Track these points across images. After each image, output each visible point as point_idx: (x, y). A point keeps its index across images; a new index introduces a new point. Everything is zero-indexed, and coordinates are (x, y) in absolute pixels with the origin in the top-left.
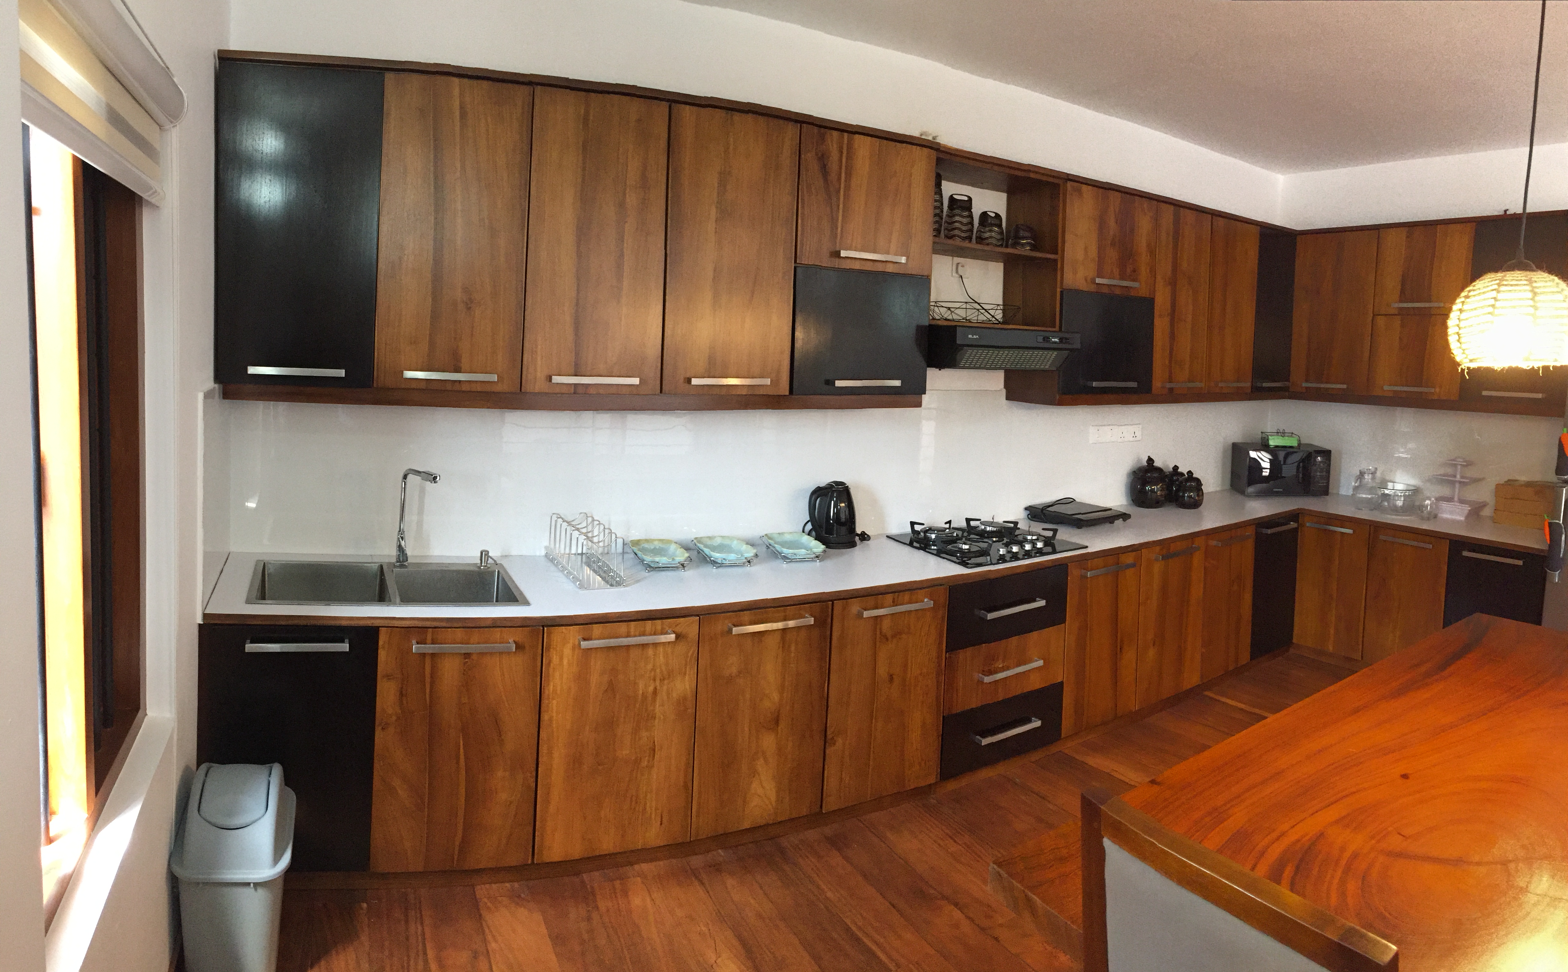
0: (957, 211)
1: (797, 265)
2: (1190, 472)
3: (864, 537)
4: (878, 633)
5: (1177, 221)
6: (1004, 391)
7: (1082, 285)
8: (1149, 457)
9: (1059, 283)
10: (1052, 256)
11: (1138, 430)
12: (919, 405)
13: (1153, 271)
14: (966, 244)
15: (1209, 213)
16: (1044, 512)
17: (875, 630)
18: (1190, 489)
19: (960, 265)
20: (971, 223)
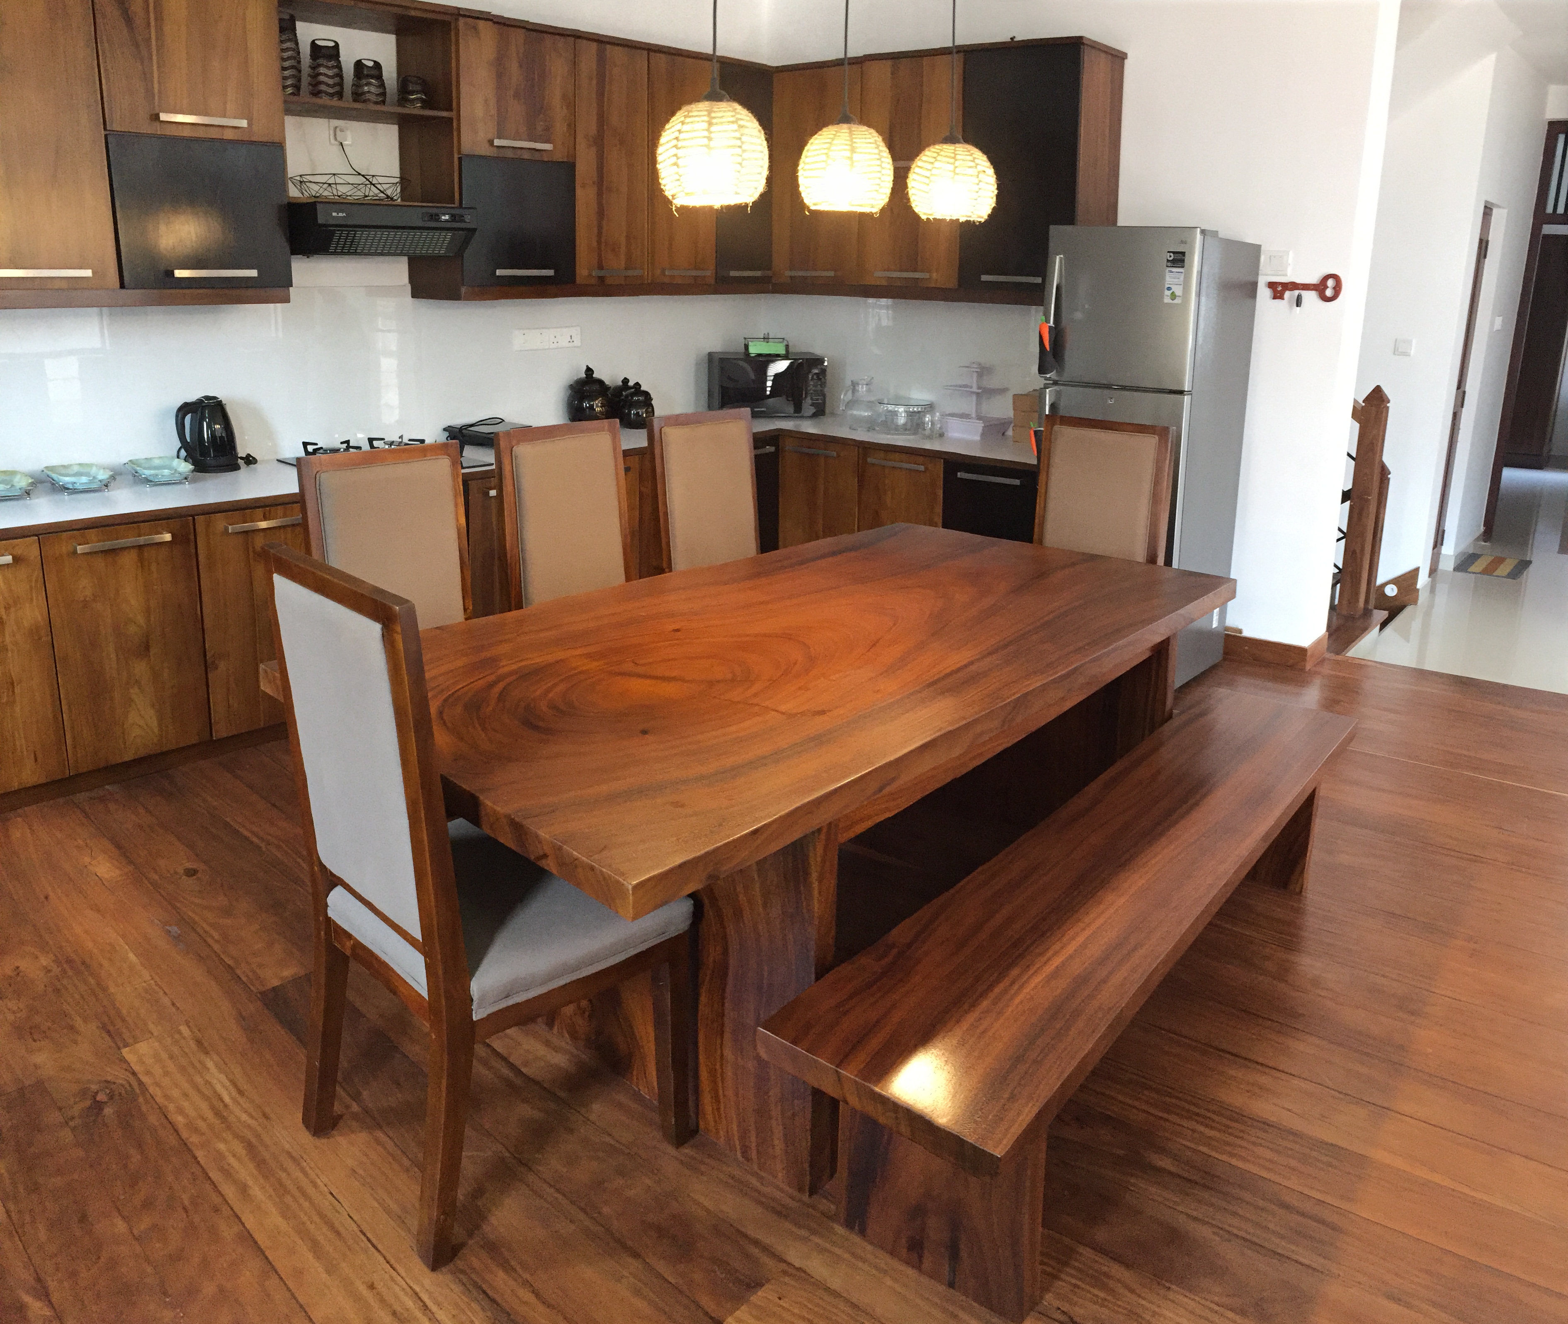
0: (320, 61)
1: (108, 132)
2: (637, 385)
3: (250, 460)
4: (251, 550)
5: (601, 59)
6: (409, 287)
7: (484, 150)
8: (587, 366)
9: (455, 150)
10: (445, 114)
11: (575, 332)
12: (287, 300)
13: (572, 128)
14: (335, 102)
15: (644, 49)
16: (464, 431)
17: (248, 548)
18: (638, 405)
19: (338, 130)
20: (340, 75)
